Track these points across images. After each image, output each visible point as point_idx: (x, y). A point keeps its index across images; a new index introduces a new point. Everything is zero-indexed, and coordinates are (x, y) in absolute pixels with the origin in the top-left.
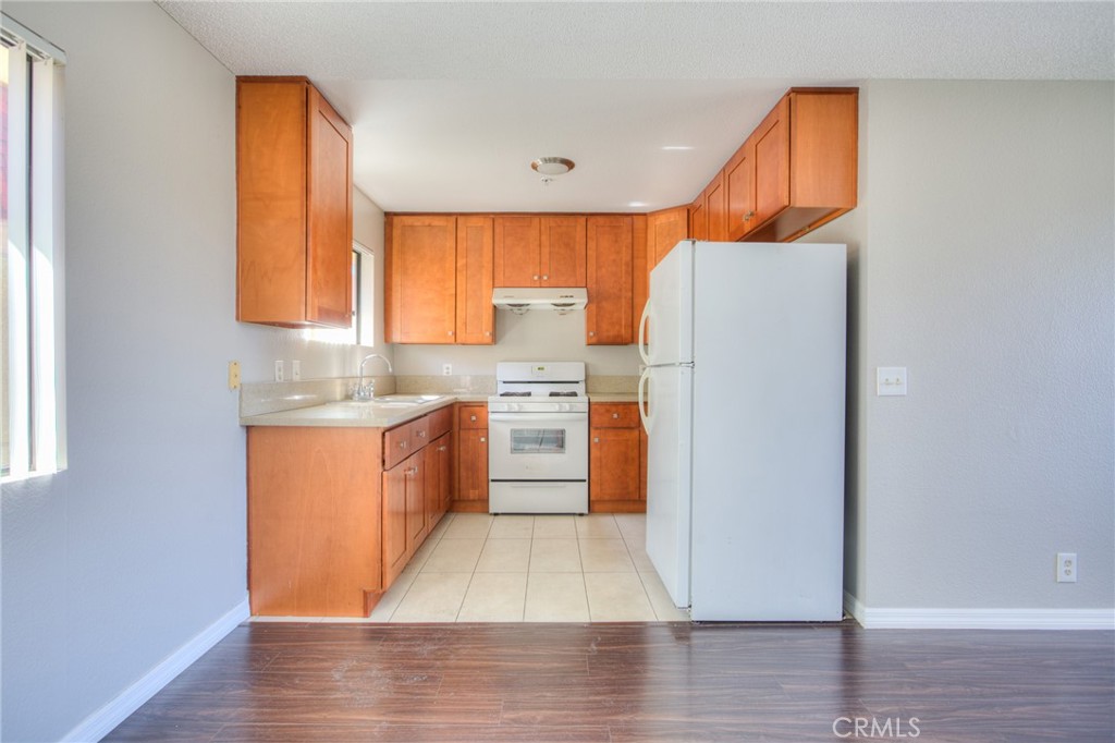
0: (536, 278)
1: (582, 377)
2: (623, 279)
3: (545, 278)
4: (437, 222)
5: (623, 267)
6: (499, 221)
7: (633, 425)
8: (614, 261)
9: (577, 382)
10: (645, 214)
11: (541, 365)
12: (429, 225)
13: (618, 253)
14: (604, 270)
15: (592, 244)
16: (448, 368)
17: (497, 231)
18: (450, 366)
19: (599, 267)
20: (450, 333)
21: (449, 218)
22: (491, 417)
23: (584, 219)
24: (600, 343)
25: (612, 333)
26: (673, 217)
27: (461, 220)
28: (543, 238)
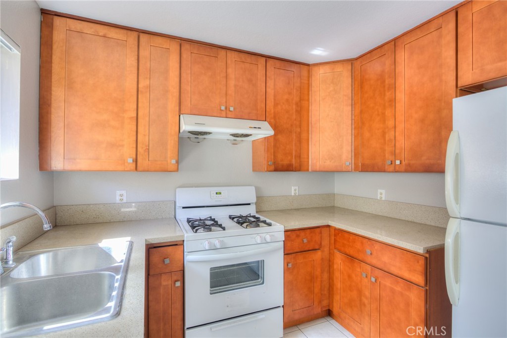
0: (223, 108)
1: (253, 199)
2: (294, 117)
3: (232, 109)
4: (113, 33)
5: (294, 107)
6: (186, 46)
7: (317, 247)
8: (287, 100)
9: (249, 204)
10: (308, 65)
11: (218, 189)
12: (104, 36)
13: (290, 93)
14: (279, 107)
15: (270, 83)
16: (121, 195)
17: (184, 56)
18: (124, 192)
19: (276, 105)
20: (130, 160)
21: (129, 32)
22: (189, 257)
23: (264, 59)
24: (276, 170)
25: (286, 162)
26: (339, 68)
27: (144, 38)
28: (230, 70)
